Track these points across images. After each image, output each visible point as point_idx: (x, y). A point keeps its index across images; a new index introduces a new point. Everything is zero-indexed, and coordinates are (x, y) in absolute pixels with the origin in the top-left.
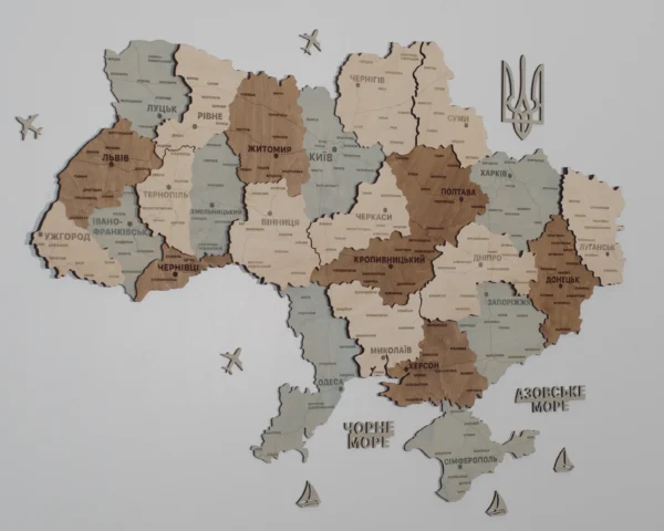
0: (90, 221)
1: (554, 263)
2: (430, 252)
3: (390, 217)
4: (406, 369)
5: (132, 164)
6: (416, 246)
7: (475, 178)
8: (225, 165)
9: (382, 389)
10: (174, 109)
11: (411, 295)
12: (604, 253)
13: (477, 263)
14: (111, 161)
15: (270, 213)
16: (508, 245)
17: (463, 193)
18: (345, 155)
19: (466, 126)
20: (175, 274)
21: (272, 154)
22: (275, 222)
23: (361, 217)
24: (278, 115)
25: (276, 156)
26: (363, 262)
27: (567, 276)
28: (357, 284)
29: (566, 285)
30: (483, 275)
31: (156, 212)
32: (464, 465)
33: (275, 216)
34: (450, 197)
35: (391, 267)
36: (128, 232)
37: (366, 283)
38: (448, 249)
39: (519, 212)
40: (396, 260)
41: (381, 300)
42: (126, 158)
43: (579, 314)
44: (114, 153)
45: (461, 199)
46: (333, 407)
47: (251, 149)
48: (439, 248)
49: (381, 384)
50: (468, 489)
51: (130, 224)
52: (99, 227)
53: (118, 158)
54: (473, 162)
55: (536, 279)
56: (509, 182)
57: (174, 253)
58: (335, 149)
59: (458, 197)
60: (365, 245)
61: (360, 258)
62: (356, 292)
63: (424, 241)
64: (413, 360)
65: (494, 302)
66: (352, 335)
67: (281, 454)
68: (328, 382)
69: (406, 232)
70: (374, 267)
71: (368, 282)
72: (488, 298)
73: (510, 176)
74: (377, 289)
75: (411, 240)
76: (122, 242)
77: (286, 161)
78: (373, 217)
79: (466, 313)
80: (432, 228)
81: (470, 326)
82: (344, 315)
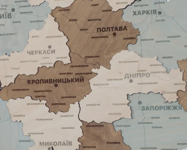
3: (54, 51)
6: (77, 70)
7: (128, 17)
11: (71, 105)
13: (128, 80)
16: (156, 65)
17: (116, 29)
18: (21, 13)
23: (31, 53)
26: (34, 83)
28: (28, 99)
34: (105, 34)
35: (56, 86)
38: (101, 71)
39: (169, 39)
40: (60, 81)
41: (47, 109)
45: (115, 34)
48: (94, 70)
54: (123, 6)
55: (184, 90)
56: (159, 17)
58: (13, 10)
59: (112, 33)
60: (34, 72)
61: (31, 81)
62: (28, 104)
63: (83, 66)
65: (147, 108)
66: (25, 133)
69: (67, 61)
70: (43, 87)
71: (37, 96)
72: (141, 105)
73: (160, 13)
74: (45, 102)
75: (73, 67)
78: (40, 52)
79: (118, 117)
80: (89, 57)
81: (126, 126)
82: (19, 119)
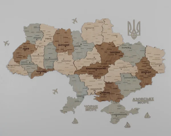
0: (20, 62)
1: (143, 68)
2: (107, 66)
3: (96, 59)
4: (101, 93)
5: (30, 50)
6: (103, 65)
7: (120, 49)
8: (53, 49)
9: (95, 98)
10: (40, 38)
11: (102, 77)
12: (159, 66)
13: (120, 69)
14: (25, 49)
15: (64, 59)
16: (129, 64)
17: (116, 52)
18: (84, 45)
19: (117, 37)
20: (40, 73)
21: (64, 46)
22: (65, 61)
23: (88, 59)
24: (66, 37)
25: (65, 46)
26: (89, 69)
27: (148, 71)
28: (87, 74)
29: (147, 74)
30: (122, 71)
31: (35, 60)
32: (117, 116)
33: (65, 60)
34: (113, 54)
35: (96, 70)
36: (29, 64)
37: (89, 74)
38: (112, 66)
39: (133, 56)
40: (97, 68)
41: (93, 78)
42: (28, 49)
43: (151, 80)
44: (26, 48)
45: (116, 54)
46: (81, 102)
47: (59, 45)
48: (109, 65)
49: (94, 97)
50: (119, 121)
51: (30, 62)
52: (23, 63)
53: (26, 49)
54: (119, 45)
55: (138, 72)
56: (130, 49)
57: (40, 68)
58: (81, 44)
60: (89, 65)
61: (87, 68)
62: (87, 76)
63: (105, 64)
64: (102, 91)
65: (126, 78)
66: (86, 86)
67: (68, 112)
68: (80, 96)
69: (100, 62)
70: (91, 70)
71: (90, 73)
72: (124, 77)
73: (130, 48)
74: (92, 75)
76: (28, 66)
77: (68, 47)
78: (91, 59)
79: (117, 81)
80: (107, 61)
81: (119, 83)
82: (83, 81)
